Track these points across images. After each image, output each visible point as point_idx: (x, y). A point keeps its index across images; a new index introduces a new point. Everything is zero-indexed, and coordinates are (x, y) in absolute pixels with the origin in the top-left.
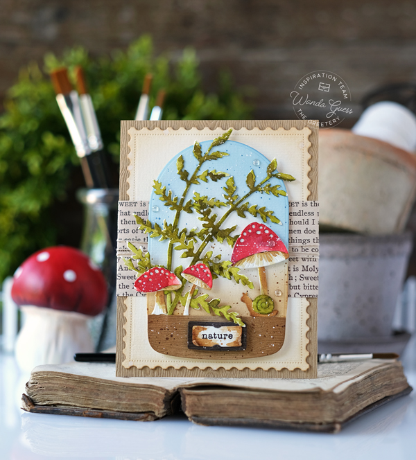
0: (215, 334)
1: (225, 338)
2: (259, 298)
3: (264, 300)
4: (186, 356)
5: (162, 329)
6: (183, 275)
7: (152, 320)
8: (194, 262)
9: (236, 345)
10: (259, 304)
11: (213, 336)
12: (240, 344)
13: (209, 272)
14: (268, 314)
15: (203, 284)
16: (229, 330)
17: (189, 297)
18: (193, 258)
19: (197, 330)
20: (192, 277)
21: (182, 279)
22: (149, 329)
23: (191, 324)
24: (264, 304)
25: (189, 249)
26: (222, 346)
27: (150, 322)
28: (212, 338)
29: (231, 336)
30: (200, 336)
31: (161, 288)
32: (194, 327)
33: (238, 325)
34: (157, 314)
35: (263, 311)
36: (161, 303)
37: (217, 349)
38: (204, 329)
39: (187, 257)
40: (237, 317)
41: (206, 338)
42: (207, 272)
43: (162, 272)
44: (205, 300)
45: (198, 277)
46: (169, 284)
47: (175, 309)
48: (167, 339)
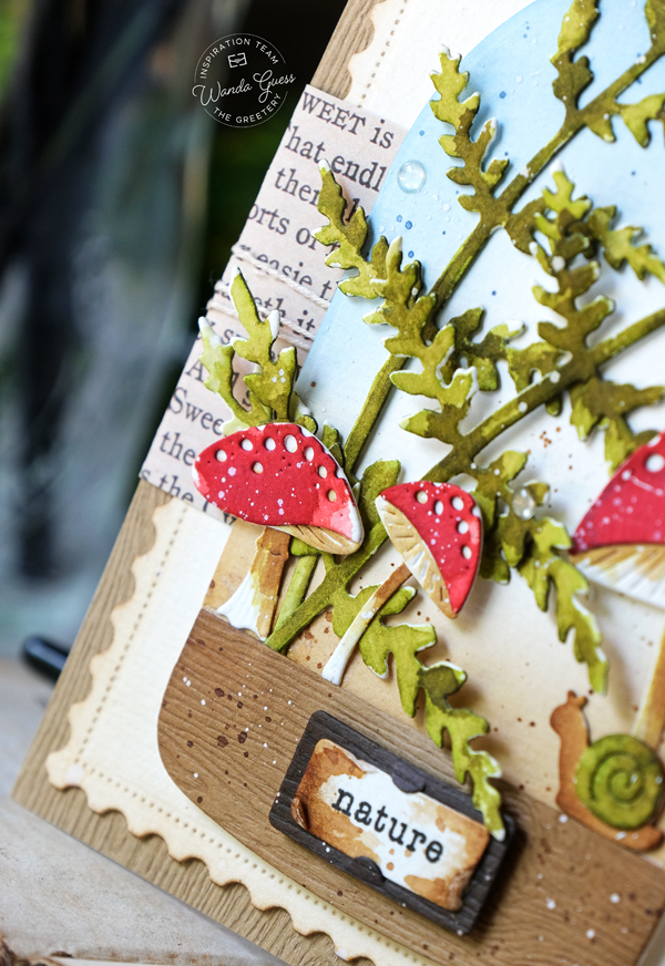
0: (382, 813)
1: (411, 848)
2: (613, 745)
3: (627, 762)
4: (255, 846)
5: (219, 692)
6: (381, 505)
7: (209, 636)
8: (447, 469)
9: (440, 899)
10: (605, 771)
11: (374, 816)
12: (453, 903)
13: (475, 540)
14: (619, 828)
15: (438, 577)
16: (440, 823)
17: (367, 612)
18: (447, 450)
19: (326, 763)
20: (409, 527)
21: (368, 523)
22: (181, 667)
23: (323, 725)
24: (620, 780)
25: (448, 408)
26: (387, 873)
27: (194, 642)
28: (366, 822)
29: (434, 851)
30: (327, 793)
32: (324, 744)
33: (477, 816)
34: (237, 623)
35: (604, 805)
36: (264, 586)
37: (366, 874)
38: (353, 771)
39: (428, 435)
40: (493, 782)
41: (347, 812)
42: (468, 534)
43: (310, 454)
44: (416, 654)
45: (428, 543)
46: (316, 519)
47: (303, 631)
48: (223, 741)
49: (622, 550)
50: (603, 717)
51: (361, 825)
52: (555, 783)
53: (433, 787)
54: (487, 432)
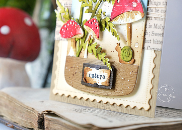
0: (96, 75)
1: (101, 78)
2: (124, 49)
3: (127, 50)
4: (81, 90)
5: (71, 67)
6: (85, 27)
7: (69, 60)
8: (93, 16)
9: (106, 84)
10: (124, 53)
11: (95, 76)
12: (108, 84)
13: (98, 25)
14: (128, 61)
15: (95, 34)
16: (103, 72)
17: (87, 45)
18: (92, 13)
19: (86, 71)
20: (89, 28)
21: (84, 30)
22: (66, 66)
23: (85, 65)
24: (126, 53)
25: (90, 7)
26: (98, 84)
27: (67, 61)
28: (94, 77)
29: (104, 77)
30: (88, 75)
31: (72, 36)
32: (86, 67)
33: (108, 69)
34: (71, 55)
35: (125, 59)
36: (74, 48)
37: (96, 86)
38: (90, 70)
39: (88, 13)
40: (109, 62)
41: (91, 77)
42: (97, 25)
43: (73, 23)
44: (95, 48)
45: (92, 29)
46: (77, 33)
47: (80, 52)
48: (73, 75)
49: (118, 17)
50: (122, 45)
51: (93, 78)
52: (118, 59)
53: (101, 67)
54: (96, 8)
